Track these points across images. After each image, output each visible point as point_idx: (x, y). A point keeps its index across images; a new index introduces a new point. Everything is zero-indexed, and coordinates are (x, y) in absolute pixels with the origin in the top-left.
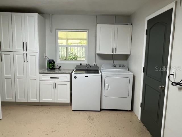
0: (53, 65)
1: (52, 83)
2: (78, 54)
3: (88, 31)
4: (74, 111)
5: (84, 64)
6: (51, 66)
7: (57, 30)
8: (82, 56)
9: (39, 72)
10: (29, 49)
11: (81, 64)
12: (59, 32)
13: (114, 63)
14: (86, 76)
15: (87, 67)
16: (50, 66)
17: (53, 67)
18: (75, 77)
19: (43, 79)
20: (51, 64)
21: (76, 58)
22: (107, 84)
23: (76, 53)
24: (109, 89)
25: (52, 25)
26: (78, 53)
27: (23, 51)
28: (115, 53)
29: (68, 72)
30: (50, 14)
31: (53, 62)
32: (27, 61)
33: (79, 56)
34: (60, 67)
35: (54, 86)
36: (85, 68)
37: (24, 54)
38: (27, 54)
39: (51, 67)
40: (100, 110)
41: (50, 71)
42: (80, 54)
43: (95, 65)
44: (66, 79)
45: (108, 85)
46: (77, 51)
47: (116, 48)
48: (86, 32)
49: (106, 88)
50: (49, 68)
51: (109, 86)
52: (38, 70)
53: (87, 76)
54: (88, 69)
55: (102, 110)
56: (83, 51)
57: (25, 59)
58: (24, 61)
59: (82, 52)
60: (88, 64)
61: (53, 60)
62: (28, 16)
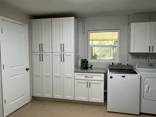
0: (87, 64)
1: (86, 82)
2: (98, 54)
3: (119, 31)
4: (109, 113)
5: (116, 63)
6: (85, 65)
7: (89, 32)
8: (101, 55)
9: (74, 71)
10: (66, 50)
11: (113, 63)
12: (90, 33)
13: (148, 62)
14: (122, 77)
15: (120, 66)
16: (83, 65)
17: (87, 66)
18: (111, 77)
19: (78, 77)
20: (84, 64)
21: (96, 57)
22: (147, 85)
23: (96, 52)
24: (149, 91)
25: (85, 27)
26: (98, 52)
27: (60, 52)
28: (152, 51)
29: (102, 71)
30: (83, 18)
31: (86, 62)
32: (64, 61)
33: (99, 55)
34: (92, 66)
35: (89, 85)
36: (119, 67)
37: (61, 54)
38: (64, 54)
39: (84, 67)
40: (139, 114)
41: (83, 70)
42: (99, 53)
43: (127, 64)
44: (100, 79)
45: (148, 87)
46: (97, 50)
47: (153, 46)
48: (117, 32)
49: (146, 90)
50: (83, 67)
51: (150, 88)
52: (73, 69)
53: (124, 77)
54: (122, 68)
55: (141, 114)
56: (102, 50)
57: (62, 59)
58: (61, 61)
59: (101, 52)
60: (120, 63)
61: (86, 60)
62: (66, 20)
